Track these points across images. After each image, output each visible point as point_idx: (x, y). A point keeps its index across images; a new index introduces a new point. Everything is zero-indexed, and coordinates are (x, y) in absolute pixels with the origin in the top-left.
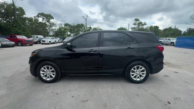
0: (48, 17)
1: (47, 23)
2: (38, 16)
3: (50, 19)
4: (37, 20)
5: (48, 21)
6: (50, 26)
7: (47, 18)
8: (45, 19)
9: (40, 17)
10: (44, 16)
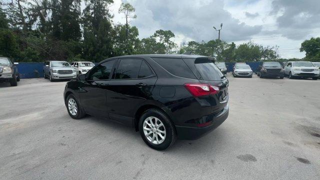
0: (168, 34)
1: (165, 44)
2: (155, 35)
3: (169, 37)
4: (154, 41)
5: (167, 41)
6: (169, 47)
7: (166, 36)
8: (164, 38)
9: (158, 36)
10: (162, 34)
